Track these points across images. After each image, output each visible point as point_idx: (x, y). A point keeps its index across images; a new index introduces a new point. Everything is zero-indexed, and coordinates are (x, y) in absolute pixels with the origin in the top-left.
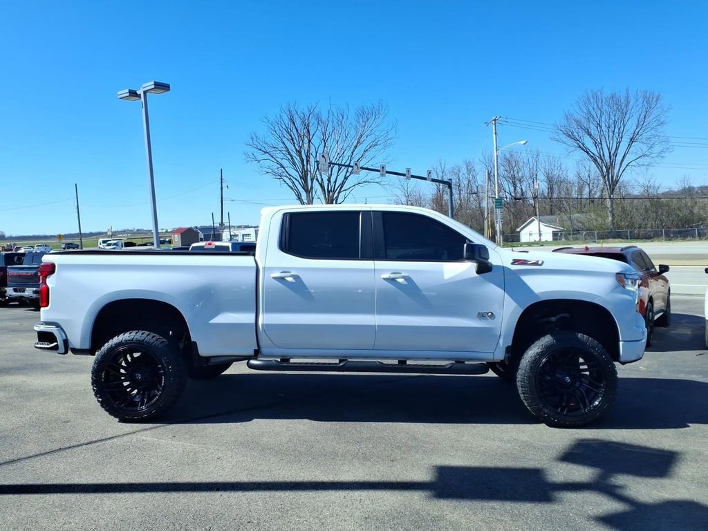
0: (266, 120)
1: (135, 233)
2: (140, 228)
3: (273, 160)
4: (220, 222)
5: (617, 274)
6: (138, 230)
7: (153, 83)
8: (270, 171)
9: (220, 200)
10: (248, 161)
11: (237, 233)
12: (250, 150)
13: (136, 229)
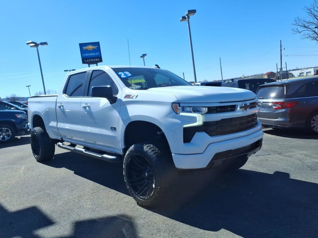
0: (306, 9)
1: (260, 76)
2: (262, 73)
3: (309, 30)
4: (280, 68)
5: (173, 103)
6: (261, 74)
7: (187, 11)
8: (309, 36)
9: (280, 56)
10: (294, 34)
11: (303, 71)
12: (295, 27)
13: (260, 73)
